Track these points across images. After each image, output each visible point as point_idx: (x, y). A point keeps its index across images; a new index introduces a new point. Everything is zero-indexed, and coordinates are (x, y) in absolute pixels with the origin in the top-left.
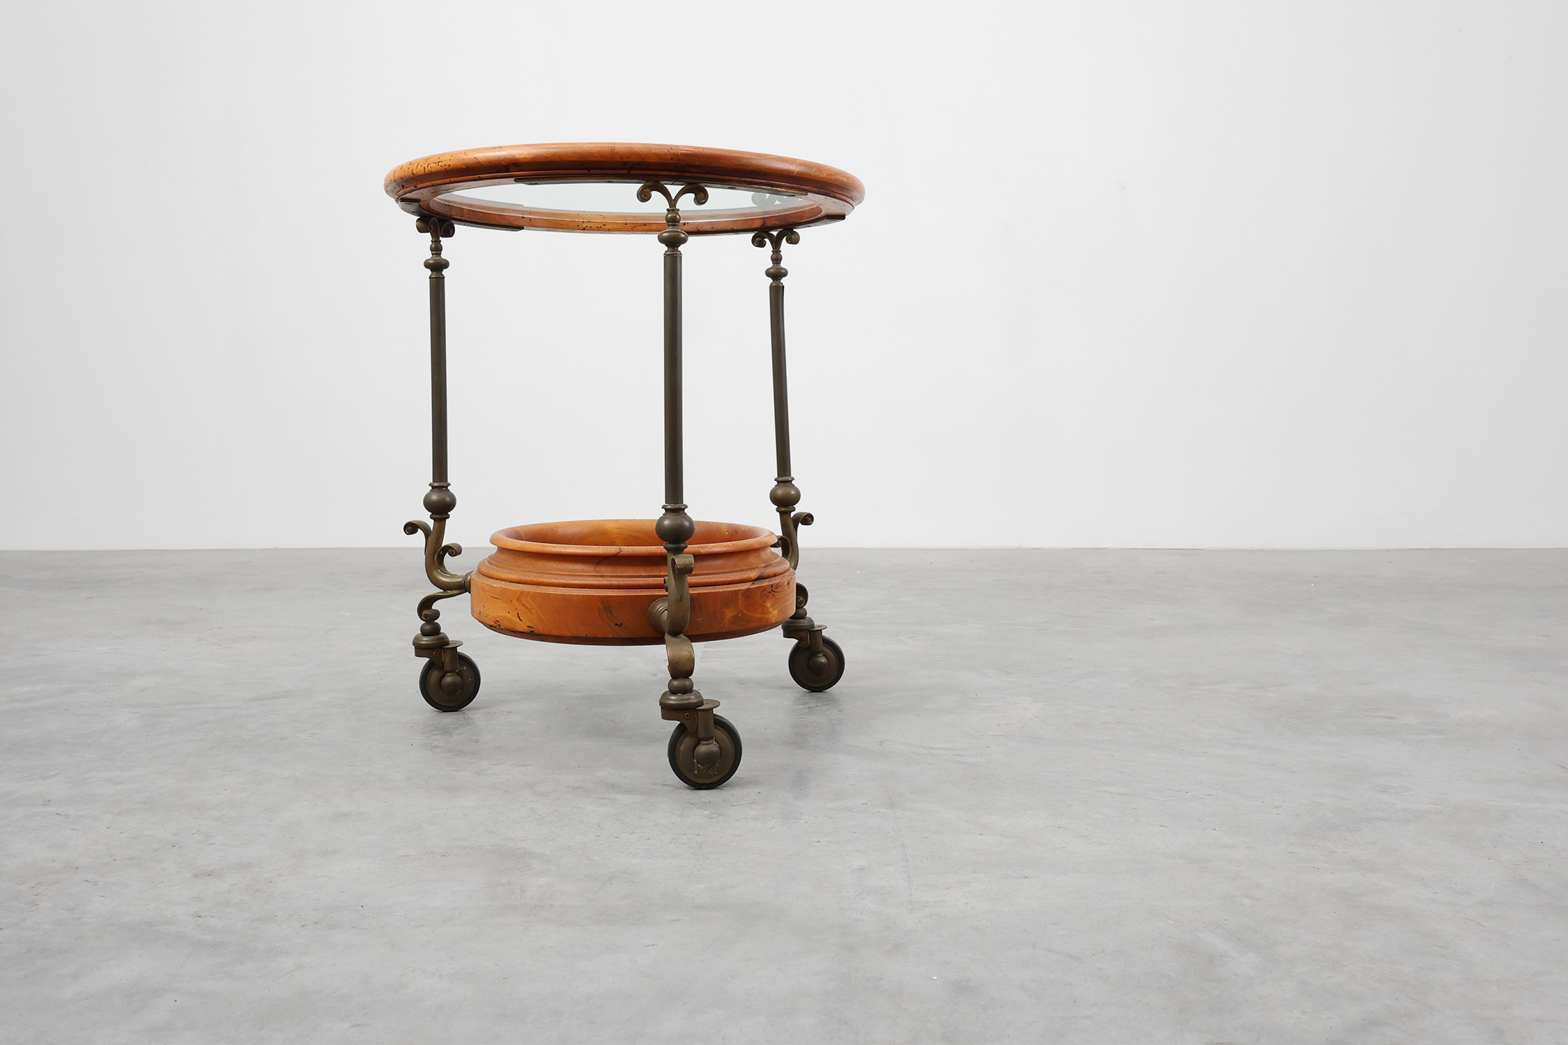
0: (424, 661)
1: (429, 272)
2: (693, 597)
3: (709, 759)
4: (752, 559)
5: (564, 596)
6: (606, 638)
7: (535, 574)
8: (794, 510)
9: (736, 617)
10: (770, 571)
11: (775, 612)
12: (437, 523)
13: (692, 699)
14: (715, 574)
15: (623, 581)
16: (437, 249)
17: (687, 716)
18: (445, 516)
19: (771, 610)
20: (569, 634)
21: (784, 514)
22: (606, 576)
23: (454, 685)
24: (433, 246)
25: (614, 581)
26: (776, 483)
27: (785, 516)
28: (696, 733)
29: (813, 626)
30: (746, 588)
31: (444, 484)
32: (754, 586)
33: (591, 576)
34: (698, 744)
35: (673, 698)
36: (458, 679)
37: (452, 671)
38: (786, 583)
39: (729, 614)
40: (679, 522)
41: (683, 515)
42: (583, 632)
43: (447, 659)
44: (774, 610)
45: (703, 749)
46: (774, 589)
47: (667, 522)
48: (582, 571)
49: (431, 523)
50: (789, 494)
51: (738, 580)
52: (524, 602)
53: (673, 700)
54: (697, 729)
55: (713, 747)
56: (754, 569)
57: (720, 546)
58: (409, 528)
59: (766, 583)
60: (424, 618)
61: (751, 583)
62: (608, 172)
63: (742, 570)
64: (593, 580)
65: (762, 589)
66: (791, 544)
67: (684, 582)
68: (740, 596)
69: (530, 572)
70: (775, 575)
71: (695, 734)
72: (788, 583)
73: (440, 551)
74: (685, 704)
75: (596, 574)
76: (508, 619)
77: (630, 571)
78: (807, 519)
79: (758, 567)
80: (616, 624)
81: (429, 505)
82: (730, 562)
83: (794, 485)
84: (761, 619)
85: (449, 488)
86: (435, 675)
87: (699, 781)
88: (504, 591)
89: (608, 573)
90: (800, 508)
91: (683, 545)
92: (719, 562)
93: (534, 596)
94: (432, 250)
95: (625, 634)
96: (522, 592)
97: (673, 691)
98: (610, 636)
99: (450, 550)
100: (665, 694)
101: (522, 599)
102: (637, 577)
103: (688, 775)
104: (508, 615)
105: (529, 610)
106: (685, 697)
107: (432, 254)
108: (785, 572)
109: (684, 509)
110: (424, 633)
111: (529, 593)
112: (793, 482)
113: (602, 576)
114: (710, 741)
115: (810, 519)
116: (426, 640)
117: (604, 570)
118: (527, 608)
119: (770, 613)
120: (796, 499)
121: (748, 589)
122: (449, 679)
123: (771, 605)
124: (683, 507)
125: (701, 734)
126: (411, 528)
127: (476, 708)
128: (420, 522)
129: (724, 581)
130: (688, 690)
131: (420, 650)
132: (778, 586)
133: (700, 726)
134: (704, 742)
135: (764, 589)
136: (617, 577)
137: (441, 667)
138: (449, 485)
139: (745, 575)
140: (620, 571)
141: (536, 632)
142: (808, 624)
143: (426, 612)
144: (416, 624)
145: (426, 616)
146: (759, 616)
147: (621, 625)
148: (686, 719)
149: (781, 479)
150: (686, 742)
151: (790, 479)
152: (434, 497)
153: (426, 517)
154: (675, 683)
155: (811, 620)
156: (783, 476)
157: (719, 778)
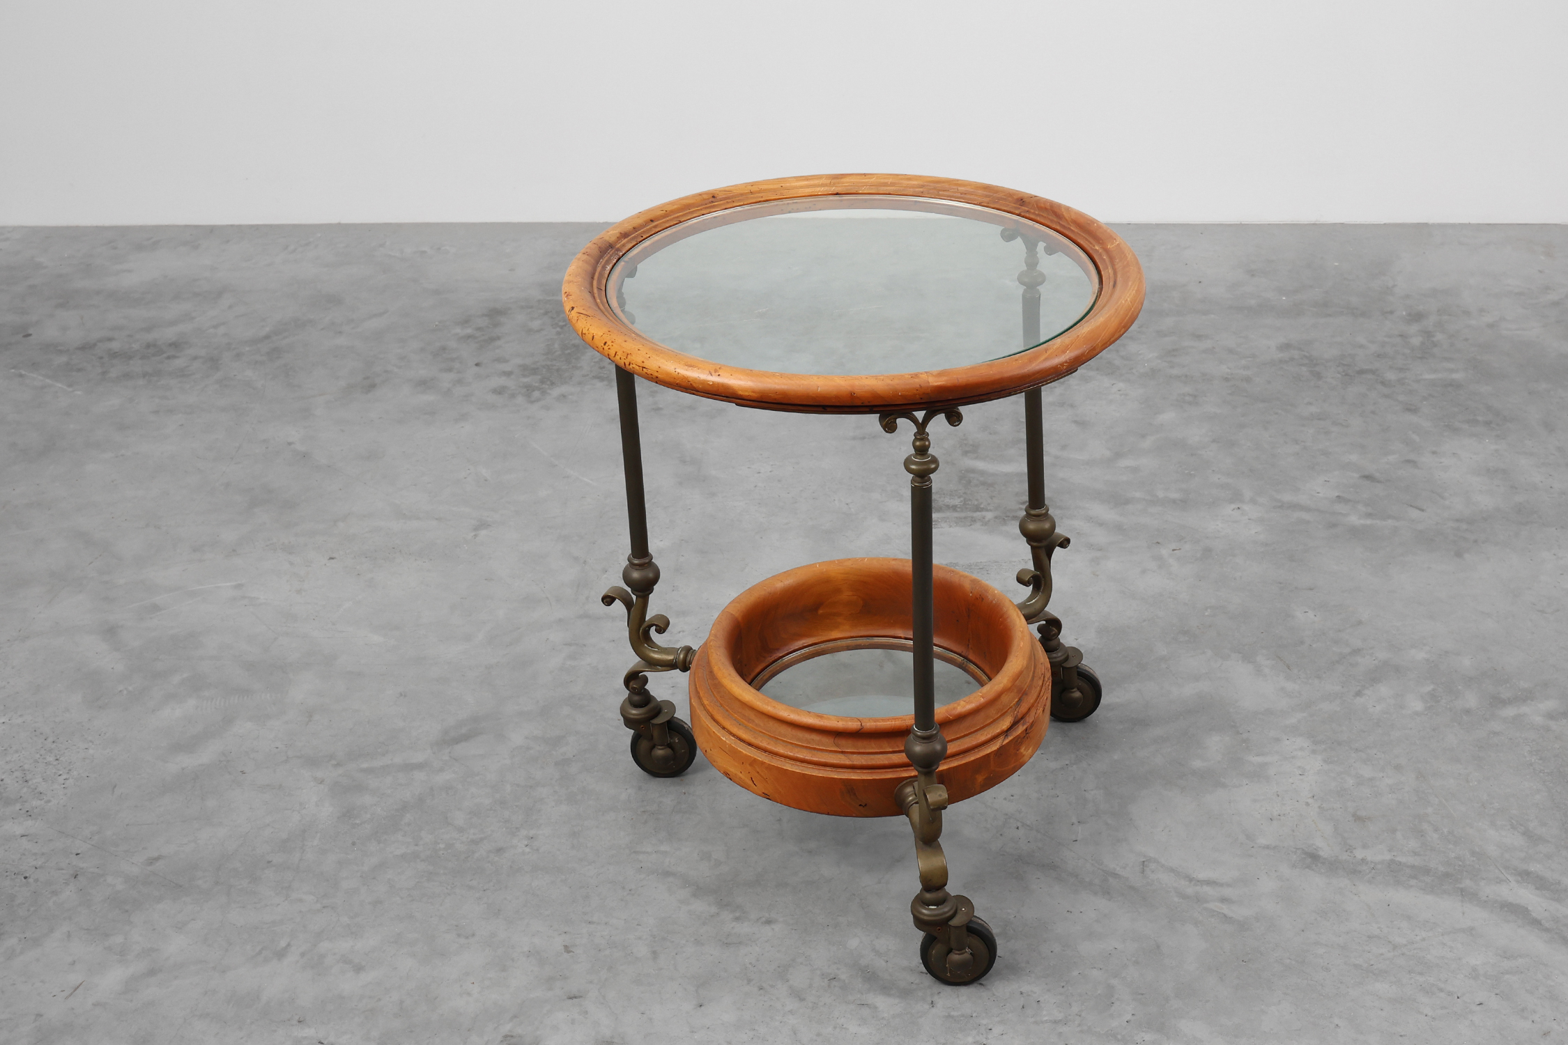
3: (962, 965)
6: (850, 815)
7: (767, 739)
9: (987, 779)
12: (639, 596)
13: (945, 913)
14: (966, 736)
15: (866, 760)
17: (939, 929)
18: (648, 591)
22: (848, 753)
25: (857, 761)
28: (948, 942)
30: (998, 747)
32: (1007, 740)
33: (830, 751)
34: (950, 951)
35: (923, 910)
36: (668, 751)
39: (980, 778)
40: (931, 747)
42: (824, 810)
43: (655, 732)
45: (955, 957)
46: (1028, 732)
48: (820, 742)
49: (632, 595)
52: (758, 770)
55: (967, 955)
56: (1006, 712)
58: (607, 599)
61: (1004, 736)
63: (994, 721)
64: (833, 758)
66: (1044, 576)
68: (992, 757)
69: (761, 732)
70: (1029, 710)
73: (645, 625)
74: (938, 916)
75: (836, 749)
76: (740, 778)
80: (860, 805)
86: (644, 745)
87: (953, 981)
88: (734, 750)
93: (770, 768)
95: (870, 813)
96: (755, 760)
97: (924, 903)
98: (854, 815)
99: (656, 624)
100: (915, 905)
101: (755, 766)
102: (881, 753)
103: (941, 976)
104: (740, 775)
105: (765, 779)
106: (938, 908)
111: (763, 763)
112: (1048, 515)
113: (842, 752)
114: (963, 951)
117: (844, 744)
122: (660, 752)
123: (1025, 748)
125: (953, 943)
128: (619, 594)
129: (975, 745)
130: (943, 900)
133: (952, 939)
134: (957, 951)
136: (859, 753)
137: (650, 739)
138: (652, 558)
139: (997, 729)
140: (861, 748)
147: (865, 805)
148: (938, 932)
150: (937, 949)
152: (635, 573)
154: (927, 896)
157: (974, 978)
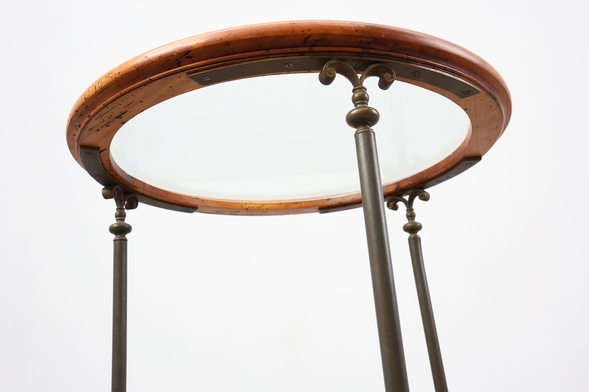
1: (113, 236)
16: (121, 216)
24: (118, 213)
62: (288, 50)
94: (116, 216)
107: (117, 220)
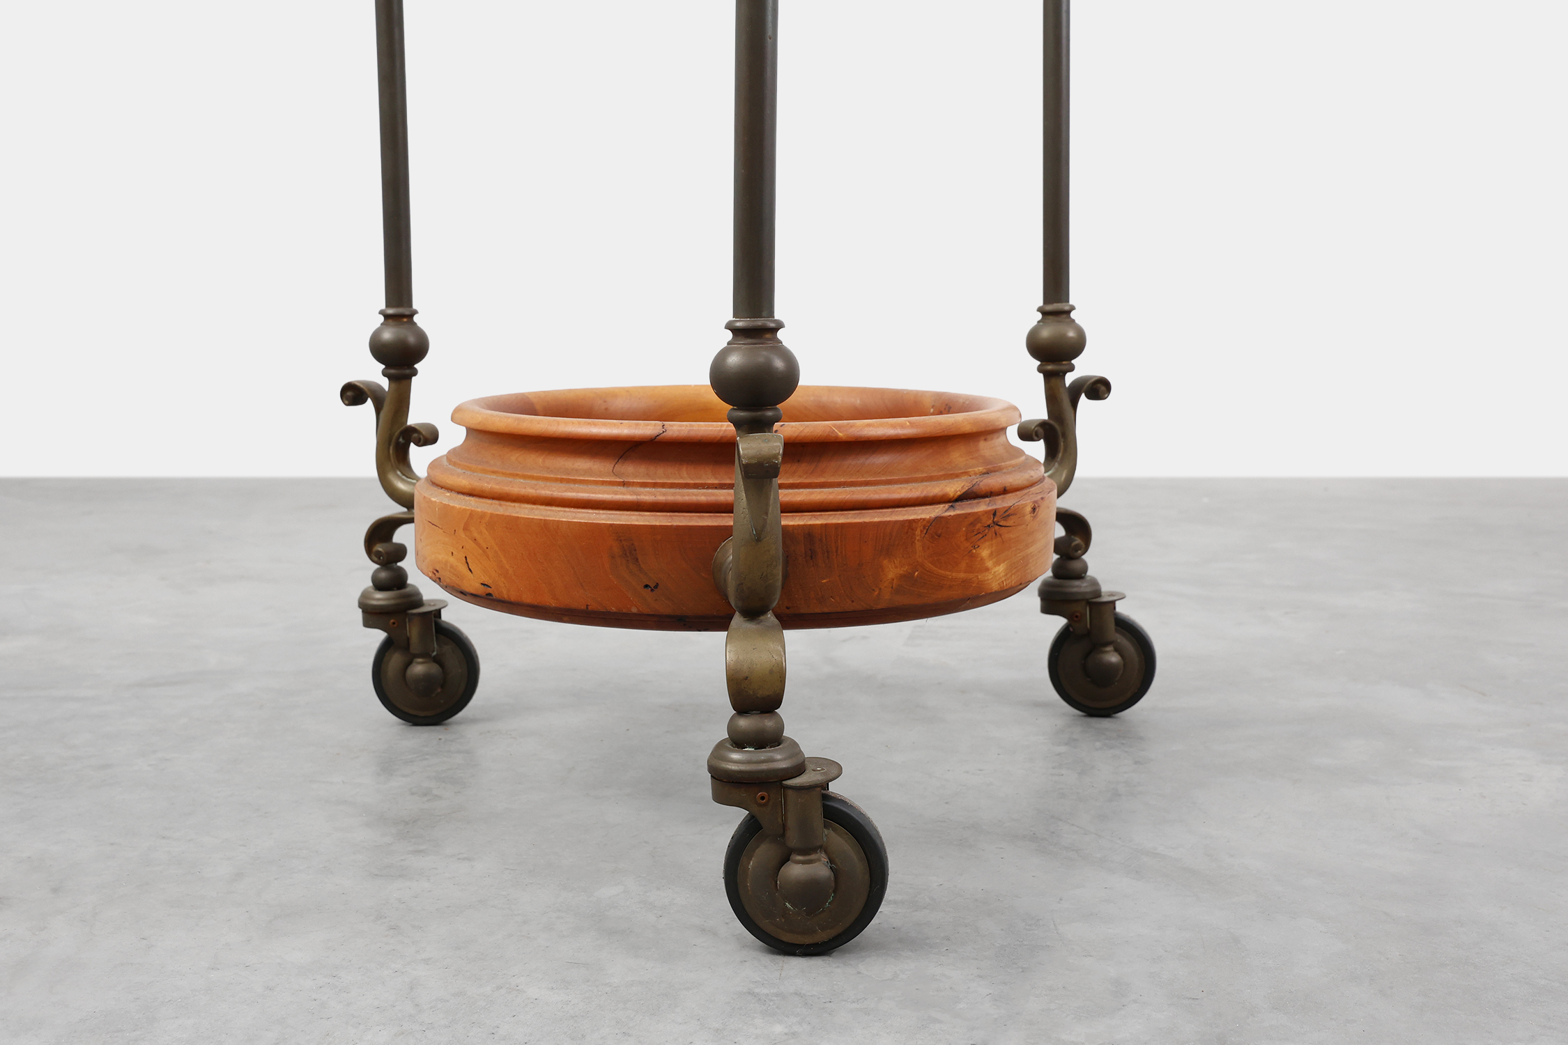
0: (379, 636)
2: (788, 533)
3: (809, 894)
4: (957, 456)
5: (545, 525)
6: (624, 614)
7: (500, 478)
8: (1072, 369)
9: (907, 577)
10: (994, 481)
11: (1001, 569)
12: (393, 385)
13: (777, 759)
14: (867, 484)
15: (664, 494)
17: (763, 798)
18: (408, 372)
19: (989, 564)
20: (553, 604)
21: (1052, 377)
22: (633, 484)
23: (427, 679)
25: (647, 496)
26: (1039, 316)
27: (1054, 381)
28: (783, 835)
29: (1098, 593)
30: (933, 515)
31: (406, 311)
32: (952, 513)
33: (603, 483)
34: (785, 860)
35: (735, 756)
36: (434, 669)
37: (425, 655)
38: (1029, 509)
39: (892, 571)
40: (761, 360)
41: (770, 344)
42: (578, 599)
43: (414, 632)
44: (997, 563)
45: (796, 870)
46: (997, 523)
47: (734, 360)
48: (589, 472)
49: (385, 383)
50: (1064, 336)
51: (917, 498)
52: (476, 535)
53: (737, 760)
54: (784, 827)
55: (819, 869)
56: (957, 476)
57: (881, 425)
58: (349, 394)
59: (981, 507)
60: (376, 559)
61: (947, 506)
63: (930, 479)
64: (604, 492)
65: (971, 519)
66: (1064, 435)
67: (768, 498)
68: (918, 532)
69: (494, 472)
70: (1005, 491)
71: (780, 835)
72: (1034, 509)
73: (398, 438)
74: (762, 772)
75: (613, 479)
76: (452, 567)
77: (684, 474)
78: (1098, 389)
79: (966, 473)
80: (646, 586)
81: (380, 350)
82: (906, 460)
83: (1073, 321)
84: (965, 583)
85: (416, 319)
86: (396, 660)
87: (788, 938)
88: (446, 509)
89: (636, 477)
90: (1083, 367)
91: (770, 413)
92: (880, 460)
93: (493, 522)
95: (663, 607)
96: (472, 514)
97: (738, 741)
98: (634, 610)
99: (415, 435)
100: (720, 746)
101: (473, 529)
102: (696, 486)
103: (765, 924)
104: (452, 559)
105: (484, 551)
106: (763, 754)
108: (1032, 485)
109: (775, 330)
110: (379, 586)
111: (482, 515)
112: (1073, 315)
113: (624, 484)
114: (813, 857)
115: (1103, 388)
116: (380, 598)
117: (632, 470)
118: (479, 545)
119: (987, 569)
120: (1076, 347)
121: (936, 518)
122: (418, 669)
123: (991, 554)
124: (772, 325)
125: (793, 839)
126: (353, 394)
127: (474, 721)
128: (367, 384)
129: (885, 501)
130: (772, 739)
131: (372, 615)
132: (1008, 513)
133: (791, 822)
134: (800, 858)
135: (976, 518)
136: (655, 485)
137: (406, 647)
138: (416, 312)
139: (935, 489)
140: (662, 473)
141: (496, 595)
142: (1088, 590)
143: (379, 548)
144: (364, 570)
145: (378, 554)
146: (962, 575)
147: (656, 586)
148: (765, 805)
149: (1049, 308)
150: (761, 855)
151: (1067, 308)
152: (387, 335)
153: (373, 373)
154: (744, 723)
155: (1094, 583)
156: (1053, 303)
157: (832, 933)
